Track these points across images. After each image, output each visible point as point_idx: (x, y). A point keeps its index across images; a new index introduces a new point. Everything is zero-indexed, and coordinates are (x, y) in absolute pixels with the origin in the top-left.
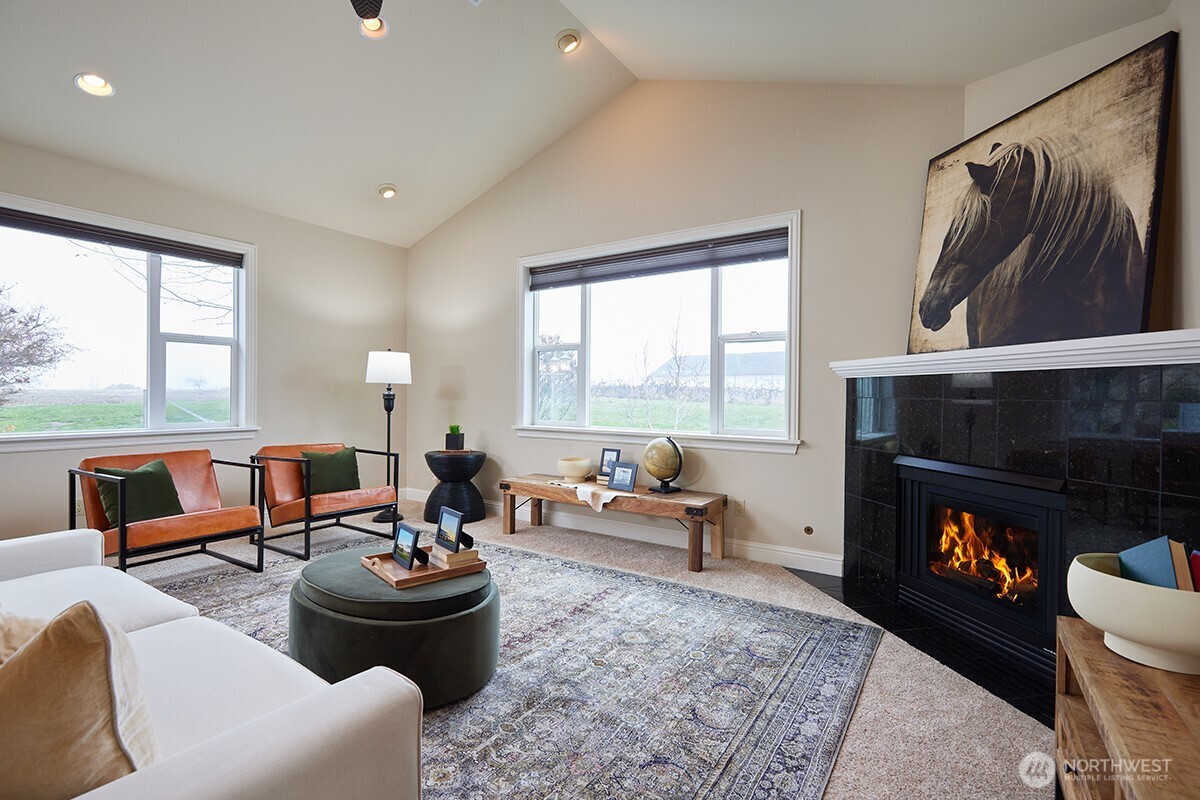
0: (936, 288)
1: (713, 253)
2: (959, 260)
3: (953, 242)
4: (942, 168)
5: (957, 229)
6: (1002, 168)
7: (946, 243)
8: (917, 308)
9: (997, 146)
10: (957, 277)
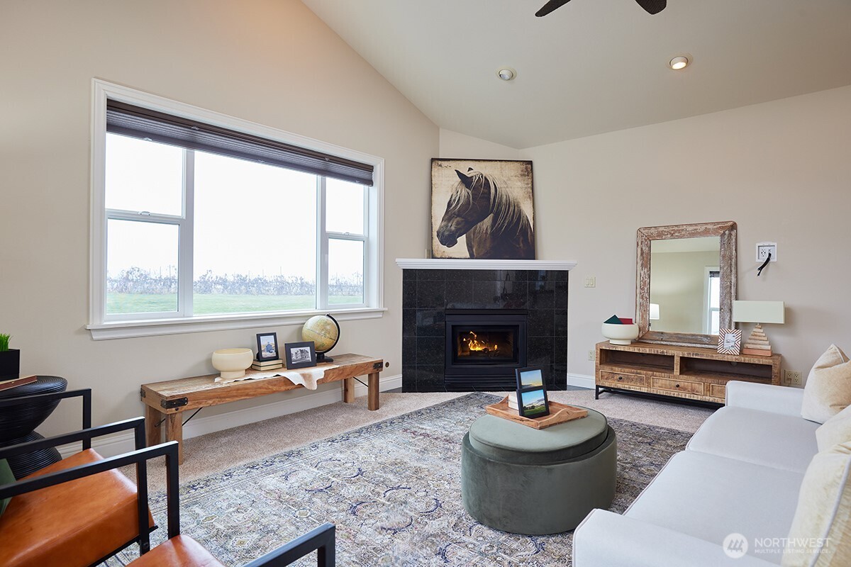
0: (446, 225)
1: (327, 166)
2: (458, 216)
3: (453, 206)
4: (440, 166)
5: (455, 200)
6: (475, 180)
7: (449, 205)
8: (435, 234)
9: (470, 169)
10: (458, 224)
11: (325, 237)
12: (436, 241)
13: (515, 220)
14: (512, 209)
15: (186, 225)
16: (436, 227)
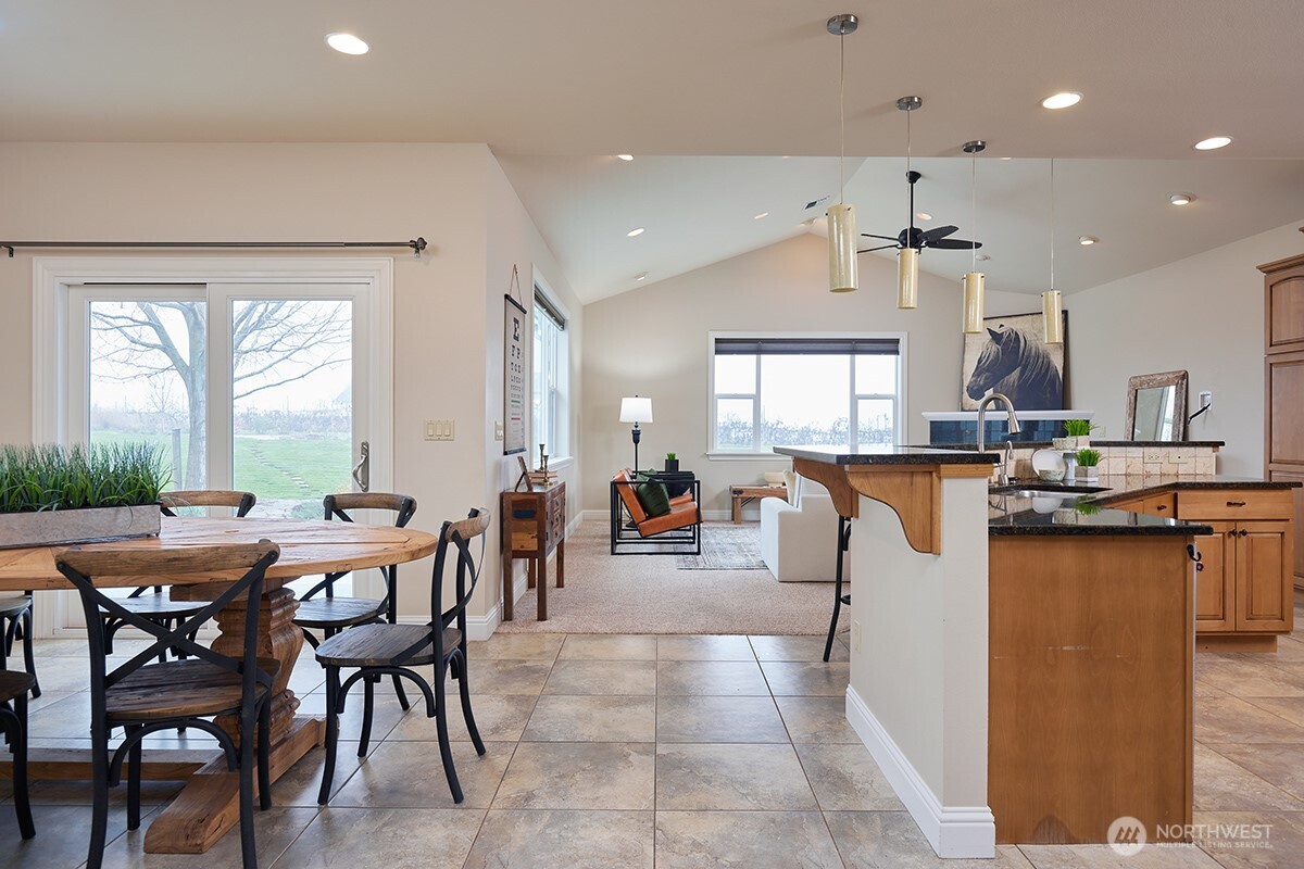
0: (976, 381)
1: (853, 347)
2: (987, 371)
3: (983, 362)
5: (985, 357)
6: (1005, 336)
7: (979, 362)
8: (965, 388)
9: (1001, 326)
10: (986, 379)
11: (855, 399)
12: (966, 394)
13: (1043, 372)
14: (1040, 360)
15: (756, 398)
16: (966, 383)
